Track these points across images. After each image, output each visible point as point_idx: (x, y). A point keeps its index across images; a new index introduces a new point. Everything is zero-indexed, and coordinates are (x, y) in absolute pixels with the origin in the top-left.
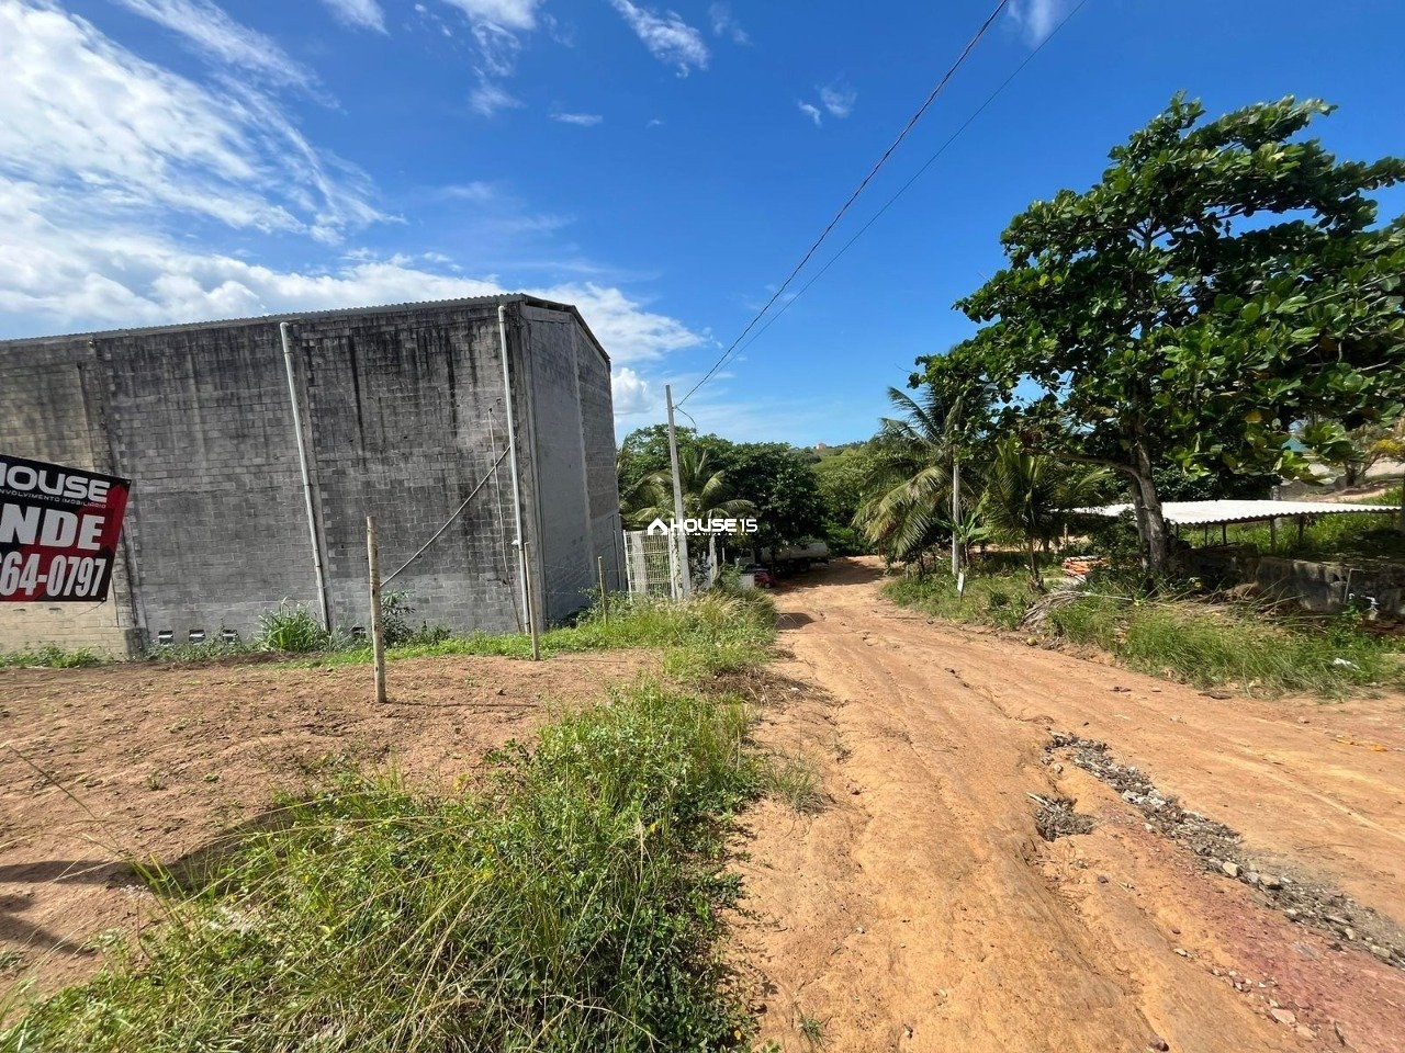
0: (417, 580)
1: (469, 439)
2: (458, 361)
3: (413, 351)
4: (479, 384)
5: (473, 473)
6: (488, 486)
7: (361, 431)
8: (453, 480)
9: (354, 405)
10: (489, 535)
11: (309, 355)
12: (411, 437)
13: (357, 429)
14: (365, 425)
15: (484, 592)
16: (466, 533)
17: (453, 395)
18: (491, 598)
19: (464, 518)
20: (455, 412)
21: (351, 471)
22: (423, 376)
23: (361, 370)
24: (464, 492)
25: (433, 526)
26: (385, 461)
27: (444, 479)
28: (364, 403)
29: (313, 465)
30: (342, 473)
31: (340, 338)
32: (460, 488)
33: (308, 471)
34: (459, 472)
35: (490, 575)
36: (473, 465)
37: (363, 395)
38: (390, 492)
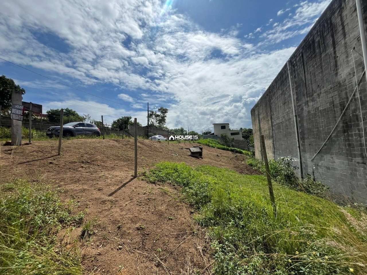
0: (325, 157)
1: (344, 73)
2: (336, 31)
3: (319, 41)
4: (347, 36)
5: (346, 93)
6: (355, 100)
7: (306, 89)
8: (337, 101)
9: (304, 79)
10: (357, 132)
11: (294, 67)
12: (320, 85)
13: (305, 90)
14: (307, 86)
15: (356, 170)
16: (344, 132)
17: (335, 52)
18: (360, 175)
19: (343, 123)
20: (336, 62)
21: (304, 108)
22: (323, 52)
23: (305, 63)
24: (342, 105)
25: (330, 129)
26: (313, 100)
27: (333, 102)
28: (306, 77)
29: (296, 108)
30: (302, 109)
31: (300, 54)
32: (341, 105)
33: (295, 111)
34: (339, 95)
35: (359, 159)
36: (346, 89)
37: (306, 73)
38: (315, 114)
